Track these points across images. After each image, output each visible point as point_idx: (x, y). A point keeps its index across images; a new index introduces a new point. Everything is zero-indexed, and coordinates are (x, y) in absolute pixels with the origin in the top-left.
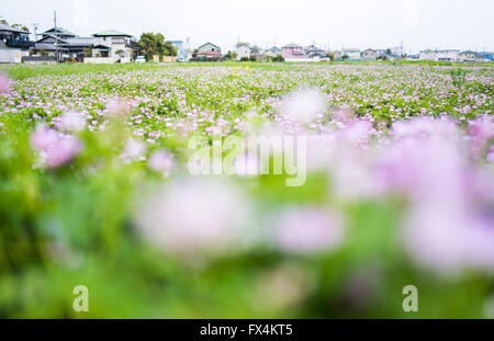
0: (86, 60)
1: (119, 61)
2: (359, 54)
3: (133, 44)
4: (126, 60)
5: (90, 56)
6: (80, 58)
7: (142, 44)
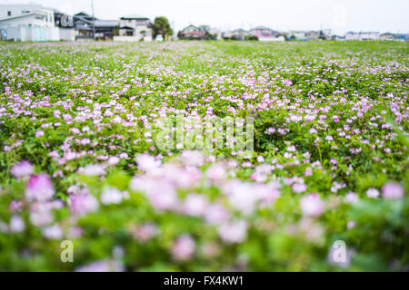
0: (115, 38)
1: (142, 40)
2: (303, 35)
3: (151, 26)
4: (148, 38)
5: (118, 35)
6: (111, 36)
7: (158, 25)
